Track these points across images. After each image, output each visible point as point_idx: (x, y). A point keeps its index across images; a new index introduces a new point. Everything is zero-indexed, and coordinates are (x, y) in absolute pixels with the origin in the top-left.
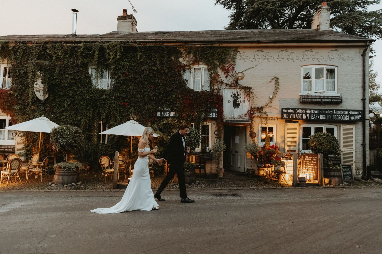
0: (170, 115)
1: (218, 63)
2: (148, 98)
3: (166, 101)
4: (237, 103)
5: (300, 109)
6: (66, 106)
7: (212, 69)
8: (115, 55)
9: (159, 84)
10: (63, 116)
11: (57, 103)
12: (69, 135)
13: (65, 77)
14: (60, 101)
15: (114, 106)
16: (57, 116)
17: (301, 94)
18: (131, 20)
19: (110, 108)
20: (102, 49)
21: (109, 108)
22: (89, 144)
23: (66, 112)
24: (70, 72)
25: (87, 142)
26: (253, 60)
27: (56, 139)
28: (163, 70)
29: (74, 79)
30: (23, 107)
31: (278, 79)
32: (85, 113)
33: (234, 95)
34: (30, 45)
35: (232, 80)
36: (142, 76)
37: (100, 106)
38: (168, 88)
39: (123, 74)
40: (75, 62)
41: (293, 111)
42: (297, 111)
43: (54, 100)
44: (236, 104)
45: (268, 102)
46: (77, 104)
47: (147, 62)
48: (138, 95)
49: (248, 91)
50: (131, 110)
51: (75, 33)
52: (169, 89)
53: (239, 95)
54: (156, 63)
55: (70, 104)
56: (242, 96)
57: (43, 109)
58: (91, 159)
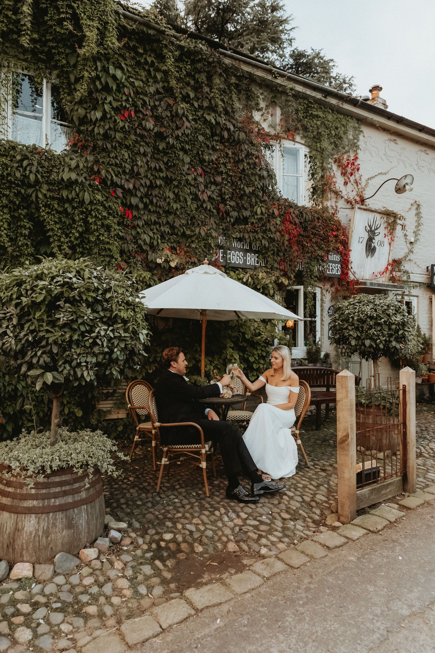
0: (245, 261)
2: (198, 206)
3: (237, 220)
4: (373, 245)
15: (103, 214)
26: (384, 158)
31: (419, 206)
33: (370, 226)
35: (355, 193)
45: (407, 250)
49: (392, 220)
50: (151, 234)
53: (377, 229)
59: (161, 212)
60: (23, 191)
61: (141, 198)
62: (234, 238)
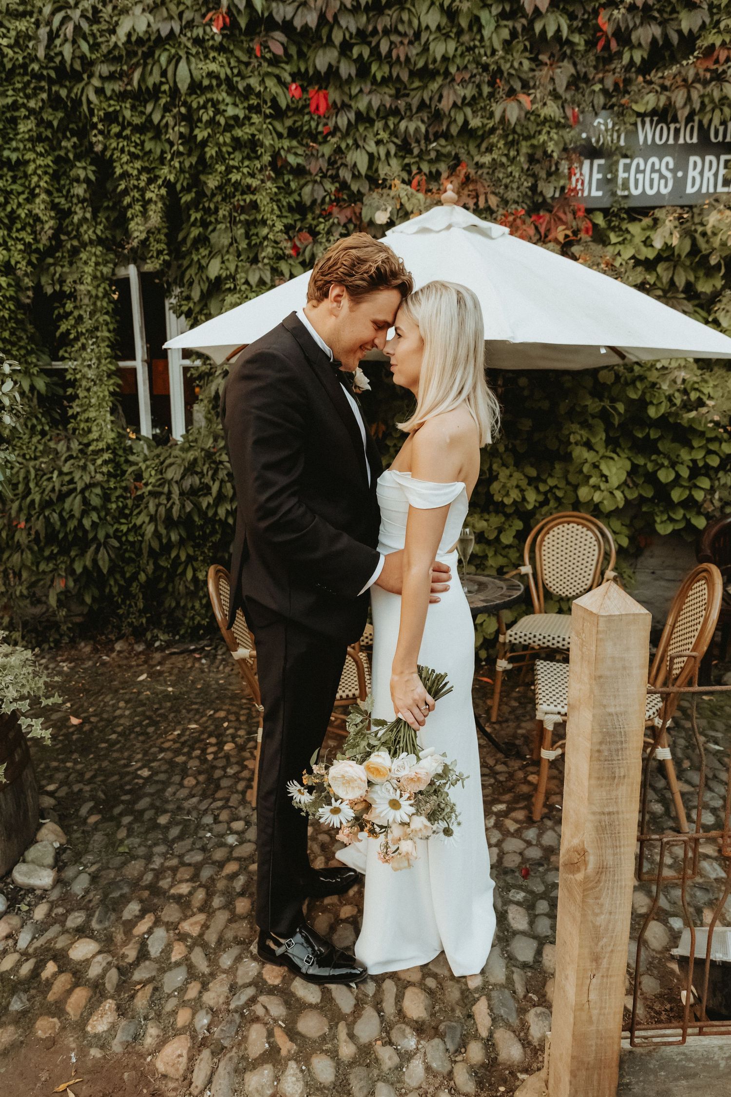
0: (680, 184)
2: (514, 34)
15: (231, 111)
21: (188, 139)
22: (61, 447)
25: (43, 433)
37: (111, 118)
50: (371, 147)
58: (95, 561)
59: (405, 76)
60: (63, 93)
61: (345, 48)
62: (639, 115)
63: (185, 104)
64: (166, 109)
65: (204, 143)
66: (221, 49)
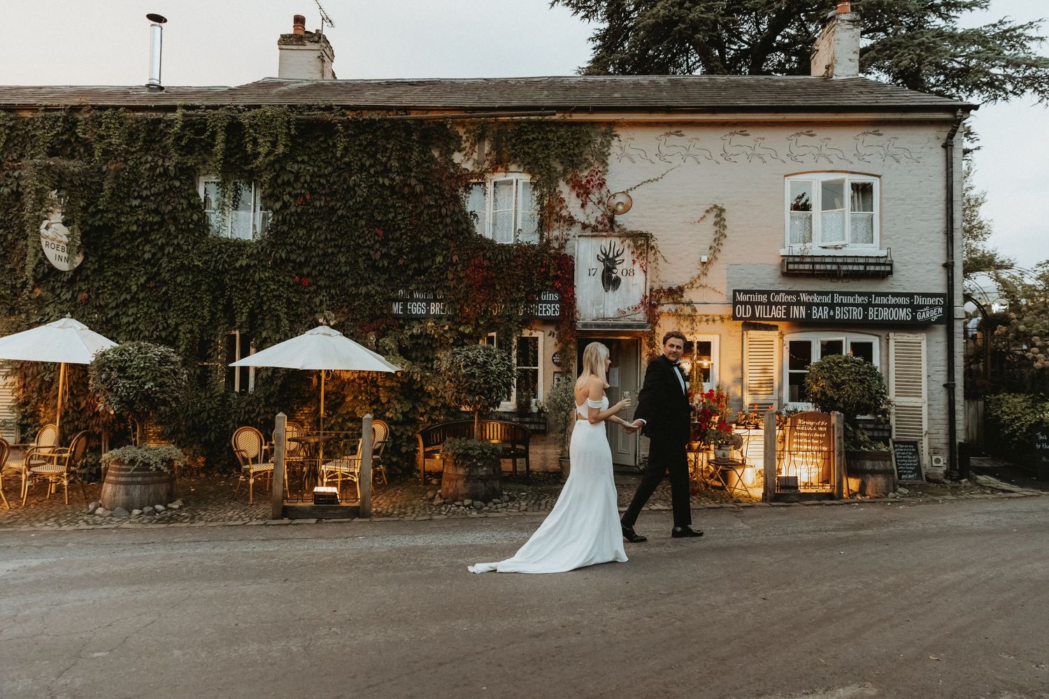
0: (428, 311)
1: (560, 168)
2: (368, 266)
3: (419, 272)
4: (614, 275)
5: (782, 292)
6: (134, 288)
7: (544, 184)
8: (274, 144)
9: (399, 225)
10: (128, 316)
11: (108, 281)
12: (143, 369)
13: (131, 206)
14: (115, 274)
15: (272, 287)
16: (109, 316)
17: (784, 252)
18: (316, 46)
19: (262, 294)
20: (234, 128)
21: (258, 294)
22: (203, 395)
23: (134, 304)
24: (145, 193)
25: (197, 389)
26: (656, 159)
27: (106, 380)
28: (409, 185)
29: (156, 211)
30: (9, 292)
31: (722, 210)
32: (189, 306)
33: (605, 254)
34: (28, 115)
35: (599, 214)
36: (351, 204)
37: (232, 287)
38: (422, 237)
39: (296, 197)
40: (160, 162)
41: (764, 298)
42: (774, 297)
43: (100, 270)
44: (610, 281)
45: (696, 273)
46: (165, 283)
47: (363, 165)
48: (340, 255)
49: (643, 242)
51: (157, 83)
52: (425, 239)
53: (618, 255)
54: (388, 166)
55: (147, 281)
56: (627, 256)
57: (68, 296)
58: (209, 437)
59: (333, 276)
60: (218, 278)
62: (411, 290)
63: (257, 284)
64: (251, 285)
65: (263, 296)
66: (270, 268)
